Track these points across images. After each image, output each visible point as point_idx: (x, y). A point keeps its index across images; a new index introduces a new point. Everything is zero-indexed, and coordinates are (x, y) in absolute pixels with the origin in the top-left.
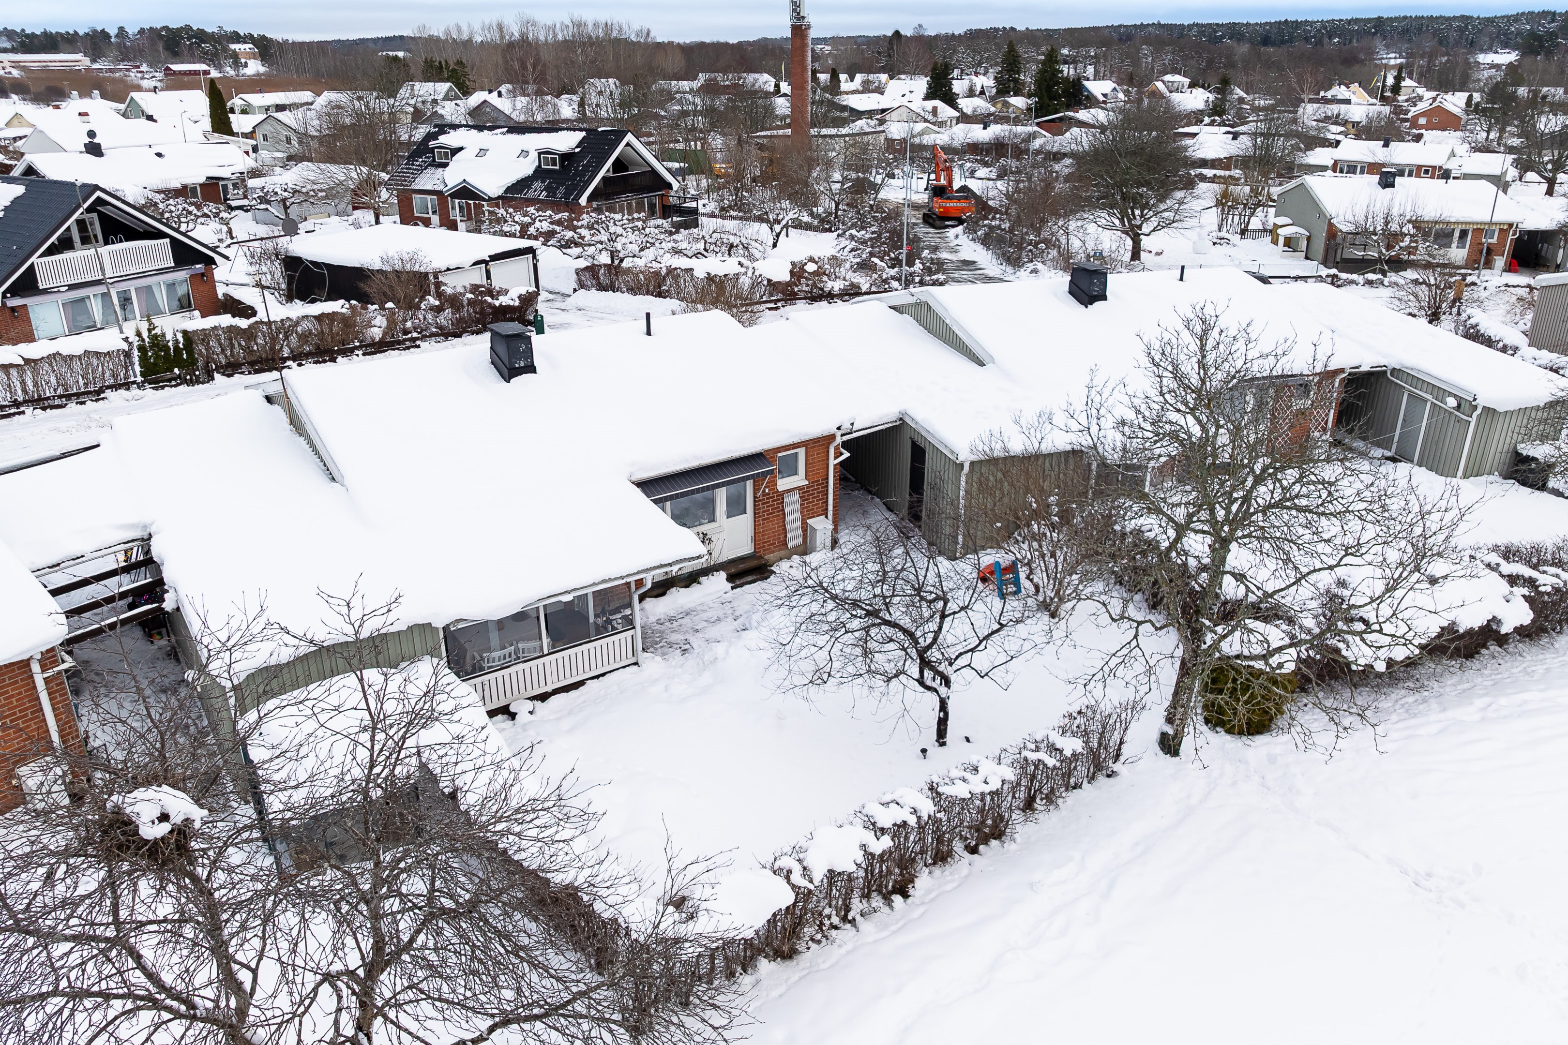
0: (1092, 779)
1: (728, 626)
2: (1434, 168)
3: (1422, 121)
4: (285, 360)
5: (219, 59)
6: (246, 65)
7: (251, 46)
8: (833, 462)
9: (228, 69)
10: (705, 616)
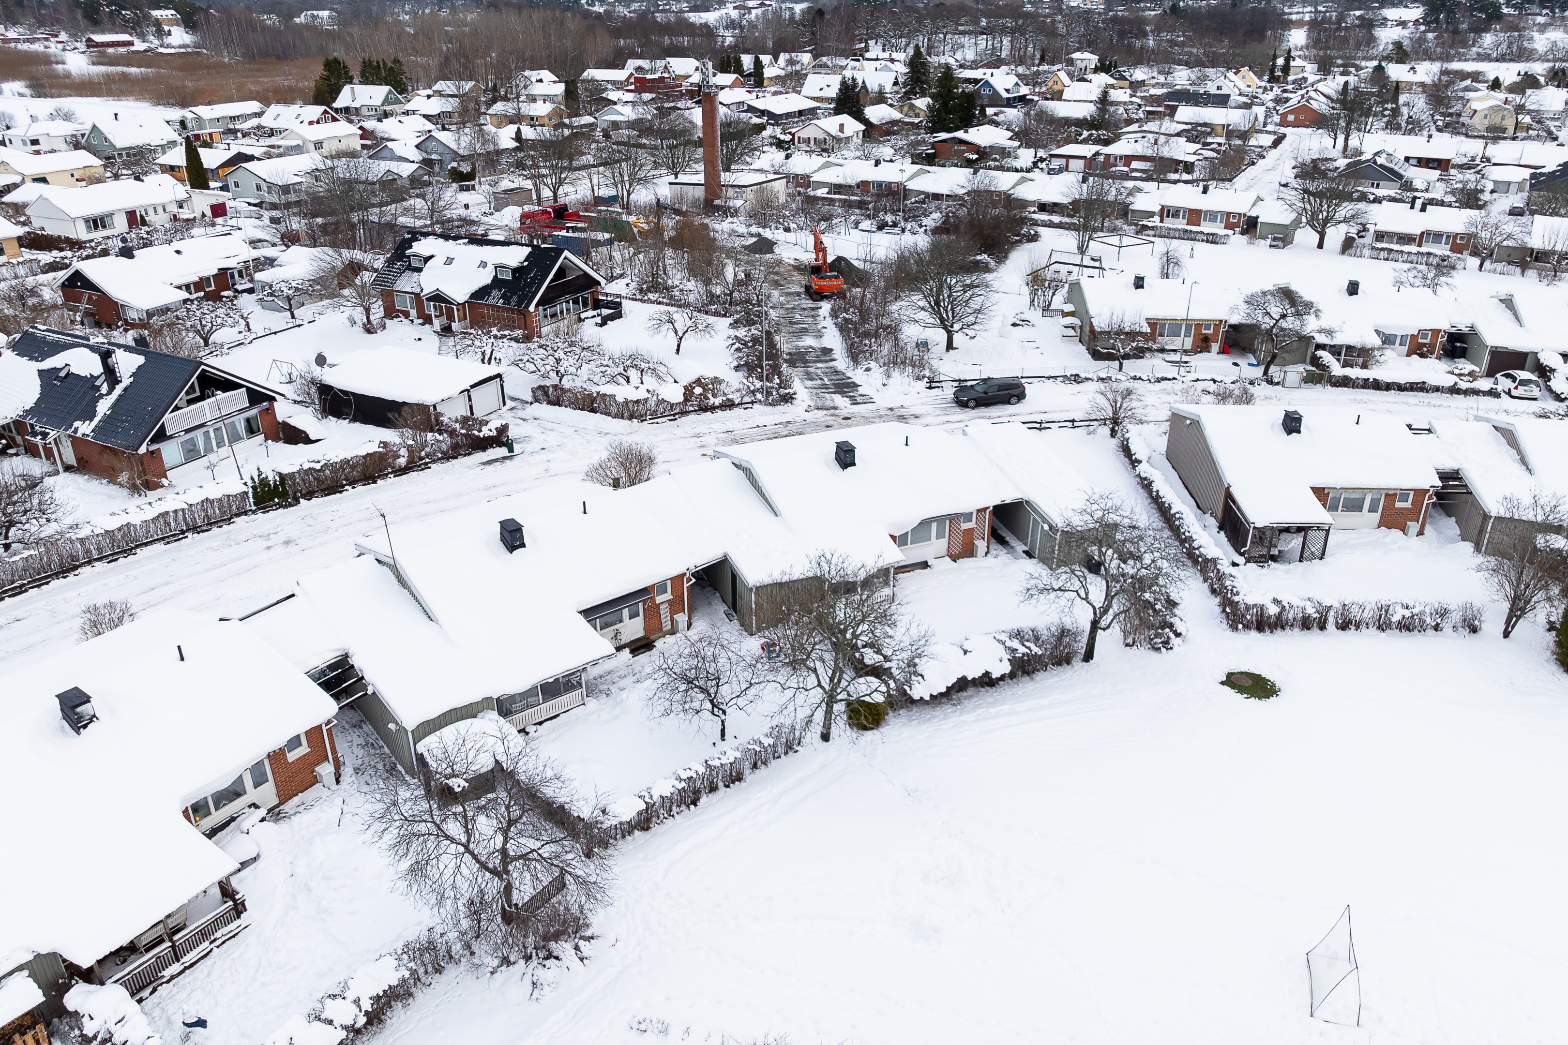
0: (786, 753)
1: (630, 679)
2: (1240, 214)
3: (1291, 118)
4: (343, 486)
5: (141, 27)
6: (169, 33)
7: (173, 12)
8: (686, 585)
9: (151, 38)
10: (619, 674)
